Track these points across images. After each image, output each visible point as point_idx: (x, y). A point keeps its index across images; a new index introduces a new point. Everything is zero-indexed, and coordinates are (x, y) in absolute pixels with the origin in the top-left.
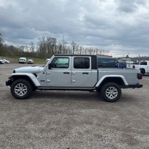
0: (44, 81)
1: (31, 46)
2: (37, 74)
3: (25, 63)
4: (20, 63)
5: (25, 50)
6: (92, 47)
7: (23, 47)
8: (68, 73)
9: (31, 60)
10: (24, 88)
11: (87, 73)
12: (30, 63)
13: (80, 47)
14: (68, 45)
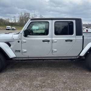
1: (14, 19)
3: (10, 30)
4: (7, 29)
5: (10, 21)
7: (8, 19)
8: (48, 41)
9: (14, 28)
11: (71, 41)
12: (13, 30)
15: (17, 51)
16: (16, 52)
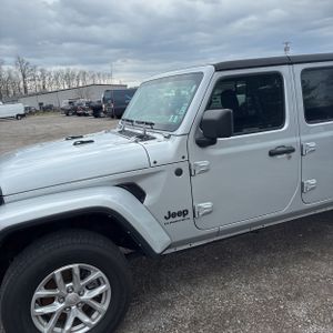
0: (184, 213)
2: (142, 184)
6: (72, 68)
8: (289, 151)
10: (91, 286)
13: (42, 70)
14: (5, 68)
15: (174, 215)
16: (171, 219)
